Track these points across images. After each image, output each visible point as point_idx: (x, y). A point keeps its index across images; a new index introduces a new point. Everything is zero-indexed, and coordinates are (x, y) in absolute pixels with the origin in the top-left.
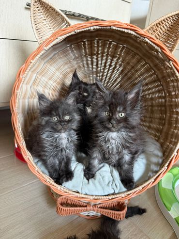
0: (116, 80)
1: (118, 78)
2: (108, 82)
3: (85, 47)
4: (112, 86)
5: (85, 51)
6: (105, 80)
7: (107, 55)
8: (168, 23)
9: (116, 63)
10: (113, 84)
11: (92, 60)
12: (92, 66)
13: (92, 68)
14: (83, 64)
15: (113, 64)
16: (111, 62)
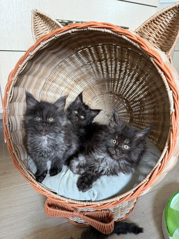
0: (128, 86)
1: (129, 83)
2: (121, 87)
3: (91, 54)
4: (125, 91)
5: (93, 58)
6: (117, 86)
7: (116, 60)
8: (167, 18)
9: (126, 67)
10: (125, 90)
11: (101, 66)
12: (103, 72)
13: (103, 74)
14: (93, 70)
15: (123, 69)
16: (121, 67)
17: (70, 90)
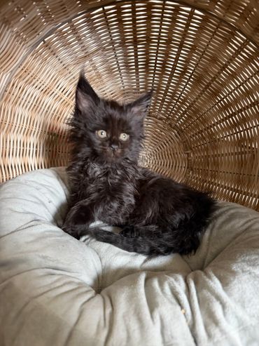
0: (185, 100)
1: (189, 94)
9: (187, 61)
12: (137, 68)
14: (118, 63)
15: (180, 64)
16: (176, 60)
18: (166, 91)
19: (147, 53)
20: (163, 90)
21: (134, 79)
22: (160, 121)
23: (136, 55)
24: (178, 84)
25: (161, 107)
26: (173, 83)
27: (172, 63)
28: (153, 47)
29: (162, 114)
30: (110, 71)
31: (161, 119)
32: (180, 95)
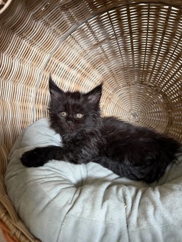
2: (157, 75)
4: (162, 81)
6: (152, 73)
15: (164, 46)
16: (161, 44)
17: (84, 75)
18: (154, 66)
19: (140, 40)
20: (152, 66)
21: (131, 58)
22: (149, 88)
23: (132, 42)
24: (163, 61)
25: (150, 78)
26: (159, 60)
27: (158, 47)
28: (144, 36)
29: (151, 83)
30: (114, 53)
31: (150, 86)
32: (165, 69)
